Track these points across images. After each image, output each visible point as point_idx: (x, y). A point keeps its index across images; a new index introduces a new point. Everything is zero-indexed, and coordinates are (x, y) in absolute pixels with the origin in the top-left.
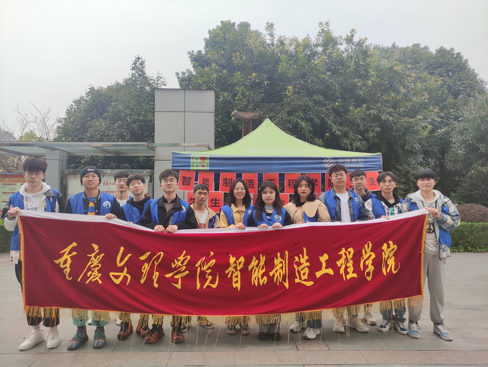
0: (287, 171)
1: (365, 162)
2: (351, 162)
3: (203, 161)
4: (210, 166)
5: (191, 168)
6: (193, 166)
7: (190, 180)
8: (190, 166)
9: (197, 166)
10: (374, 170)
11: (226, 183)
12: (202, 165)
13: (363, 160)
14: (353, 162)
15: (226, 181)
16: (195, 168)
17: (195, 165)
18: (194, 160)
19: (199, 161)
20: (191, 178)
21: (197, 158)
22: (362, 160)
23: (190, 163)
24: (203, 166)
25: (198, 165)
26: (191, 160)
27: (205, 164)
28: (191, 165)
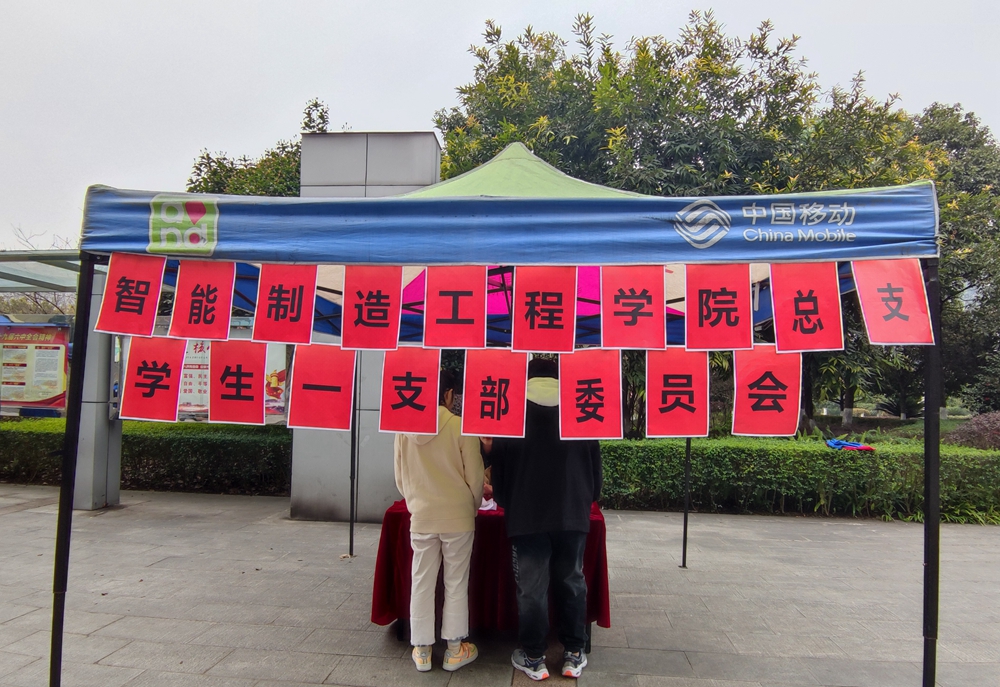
0: (523, 256)
1: (860, 218)
2: (798, 220)
3: (195, 217)
4: (220, 240)
5: (151, 246)
6: (158, 239)
7: (146, 293)
8: (146, 239)
9: (172, 238)
10: (903, 251)
11: (278, 306)
12: (189, 232)
13: (854, 210)
14: (809, 220)
15: (280, 299)
16: (165, 246)
17: (164, 232)
18: (164, 217)
19: (182, 217)
20: (147, 284)
21: (172, 209)
22: (846, 209)
23: (146, 225)
24: (194, 238)
25: (177, 232)
26: (153, 217)
27: (202, 231)
28: (151, 233)
